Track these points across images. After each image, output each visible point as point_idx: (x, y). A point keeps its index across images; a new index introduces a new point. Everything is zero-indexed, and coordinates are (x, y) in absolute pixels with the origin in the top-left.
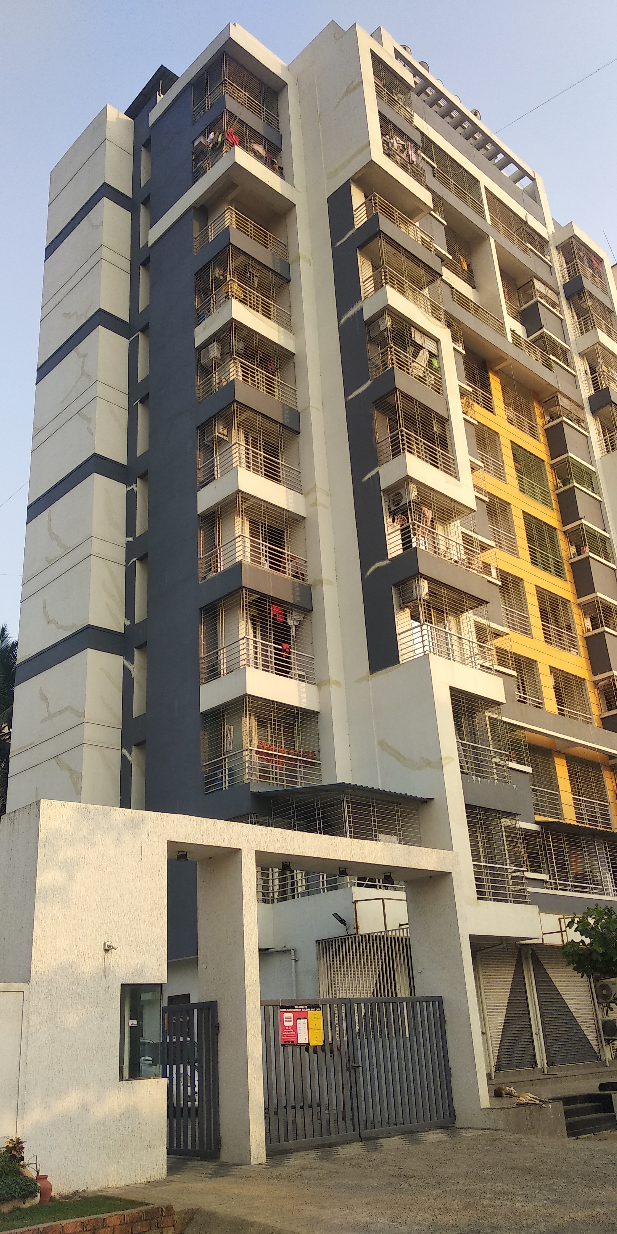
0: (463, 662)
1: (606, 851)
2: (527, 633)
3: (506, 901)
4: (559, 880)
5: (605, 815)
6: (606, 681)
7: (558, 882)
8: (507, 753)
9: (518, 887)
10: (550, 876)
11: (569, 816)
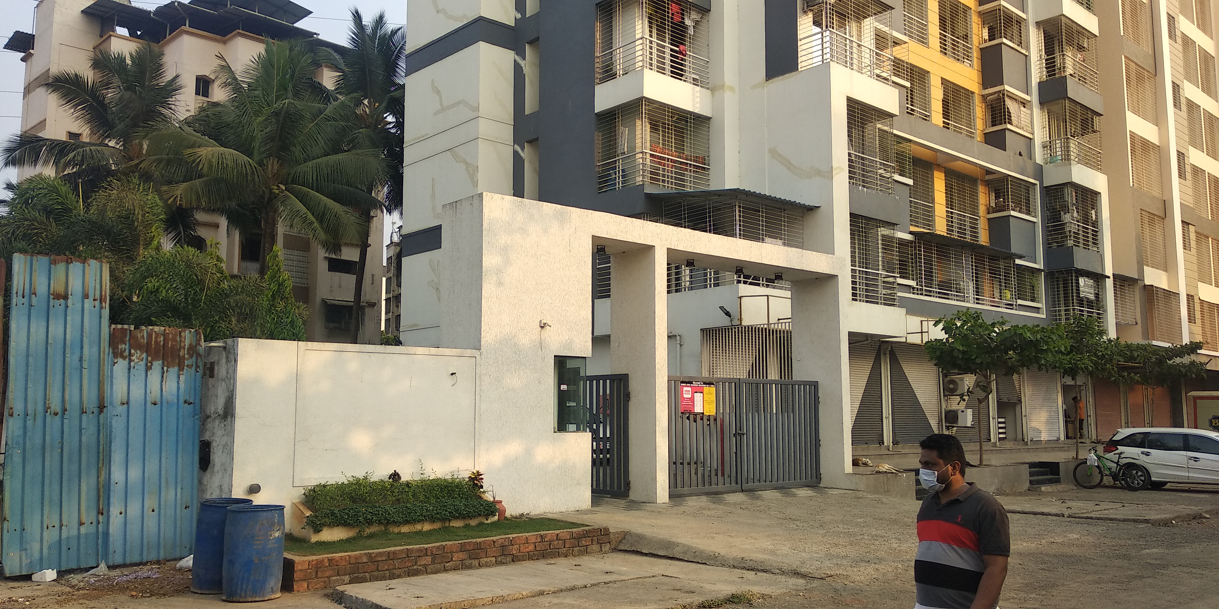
0: (860, 70)
1: (972, 262)
2: (923, 42)
3: (877, 303)
4: (925, 286)
5: (975, 228)
6: (996, 95)
7: (924, 288)
8: (894, 165)
9: (889, 292)
10: (917, 282)
11: (941, 228)
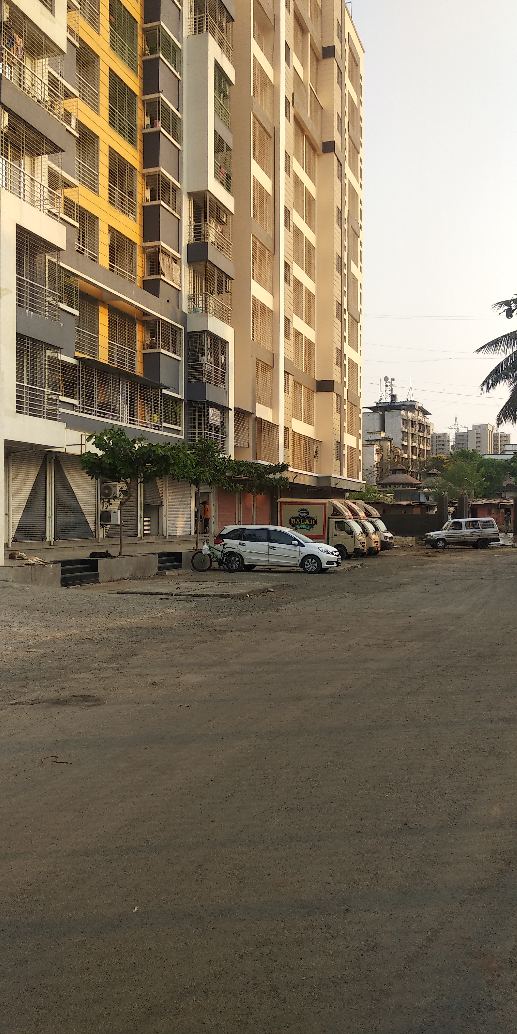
0: (32, 203)
1: (127, 388)
2: (94, 190)
3: (40, 417)
4: (86, 405)
5: (132, 360)
6: (153, 249)
7: (85, 407)
8: (59, 295)
9: (52, 407)
10: (79, 402)
11: (103, 357)
